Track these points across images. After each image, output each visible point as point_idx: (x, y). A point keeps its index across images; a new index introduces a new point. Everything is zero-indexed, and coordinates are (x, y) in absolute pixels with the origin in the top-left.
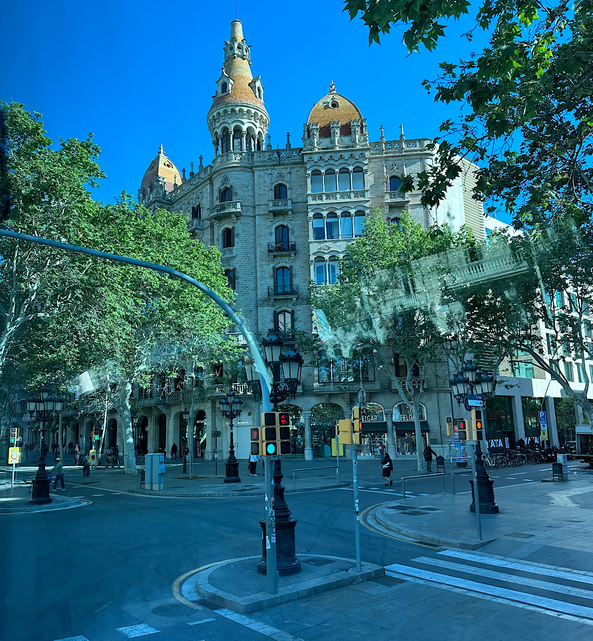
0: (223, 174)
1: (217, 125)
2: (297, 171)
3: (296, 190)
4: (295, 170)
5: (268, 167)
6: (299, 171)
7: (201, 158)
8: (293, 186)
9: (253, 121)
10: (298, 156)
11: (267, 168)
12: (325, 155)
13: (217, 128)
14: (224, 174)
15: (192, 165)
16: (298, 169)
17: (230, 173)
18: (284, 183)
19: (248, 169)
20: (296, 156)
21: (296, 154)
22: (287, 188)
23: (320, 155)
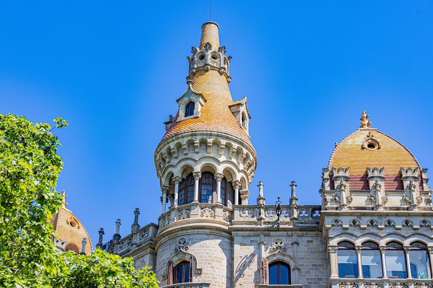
0: (178, 239)
1: (174, 162)
2: (308, 242)
3: (306, 272)
4: (305, 239)
5: (259, 232)
6: (311, 242)
7: (137, 212)
8: (302, 265)
9: (234, 160)
10: (311, 219)
11: (256, 233)
12: (360, 219)
13: (174, 166)
14: (181, 237)
15: (119, 223)
16: (310, 239)
17: (191, 237)
18: (286, 259)
19: (223, 233)
20: (306, 217)
21: (306, 215)
22: (291, 269)
23: (352, 218)
